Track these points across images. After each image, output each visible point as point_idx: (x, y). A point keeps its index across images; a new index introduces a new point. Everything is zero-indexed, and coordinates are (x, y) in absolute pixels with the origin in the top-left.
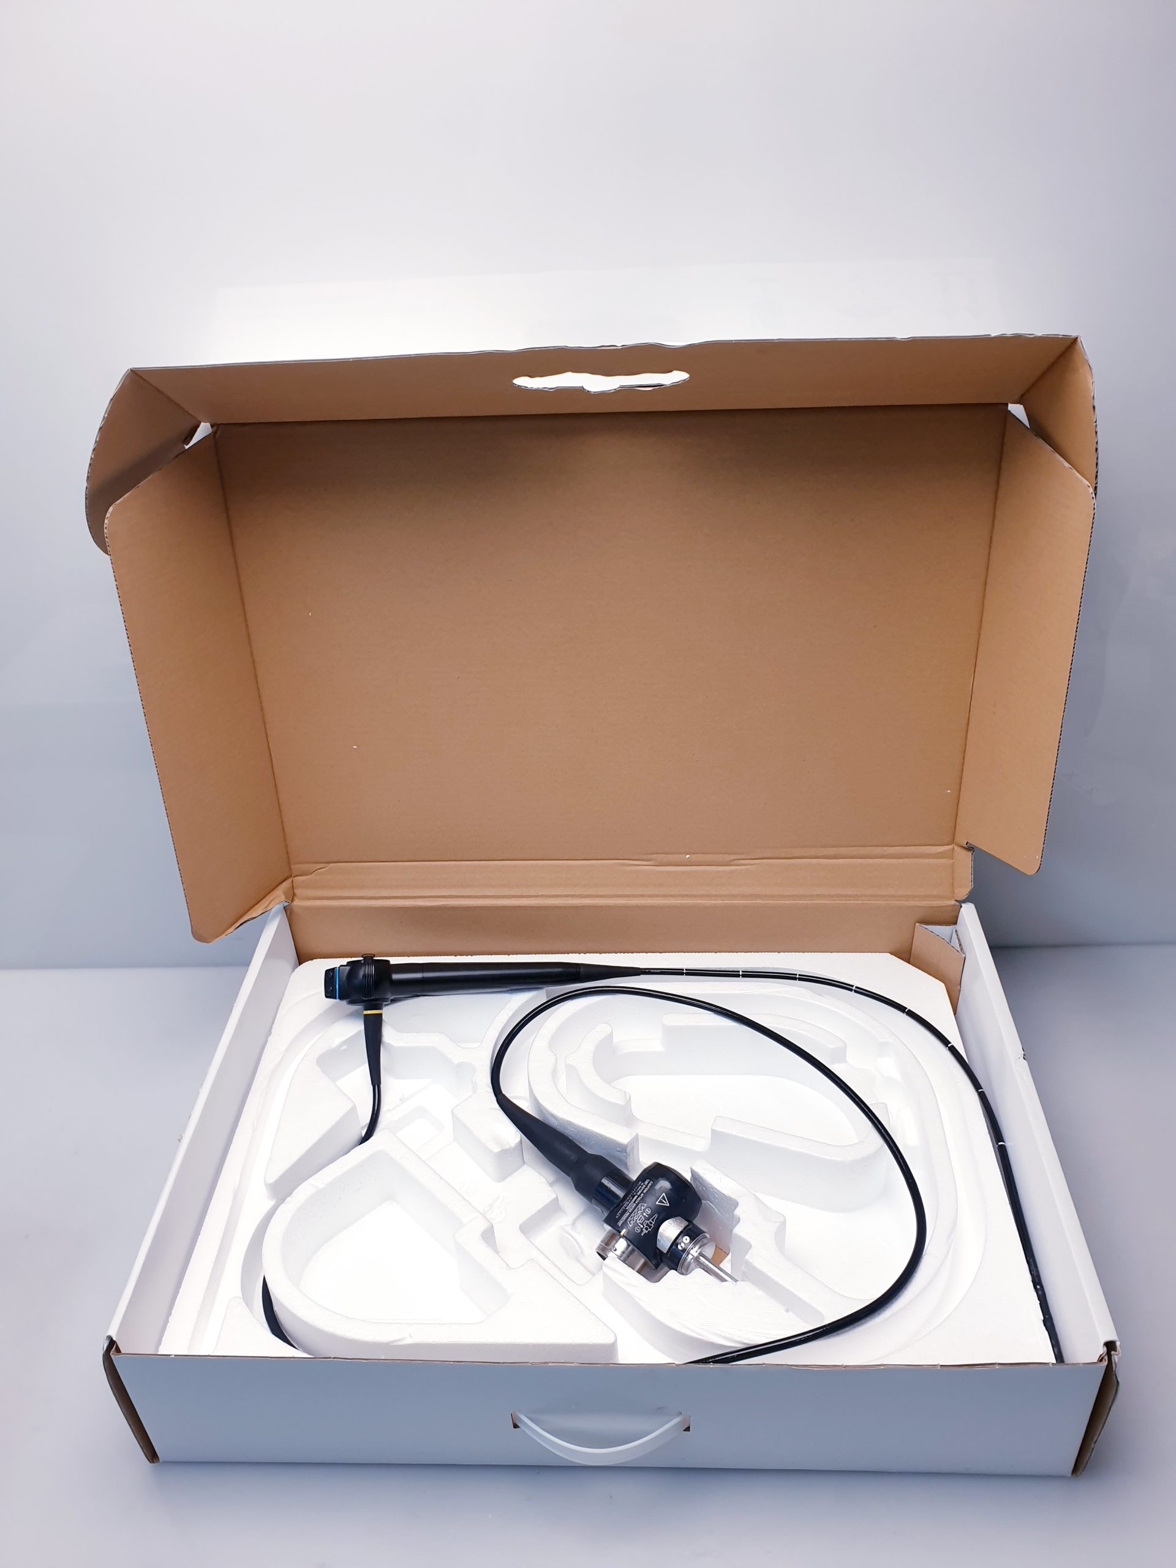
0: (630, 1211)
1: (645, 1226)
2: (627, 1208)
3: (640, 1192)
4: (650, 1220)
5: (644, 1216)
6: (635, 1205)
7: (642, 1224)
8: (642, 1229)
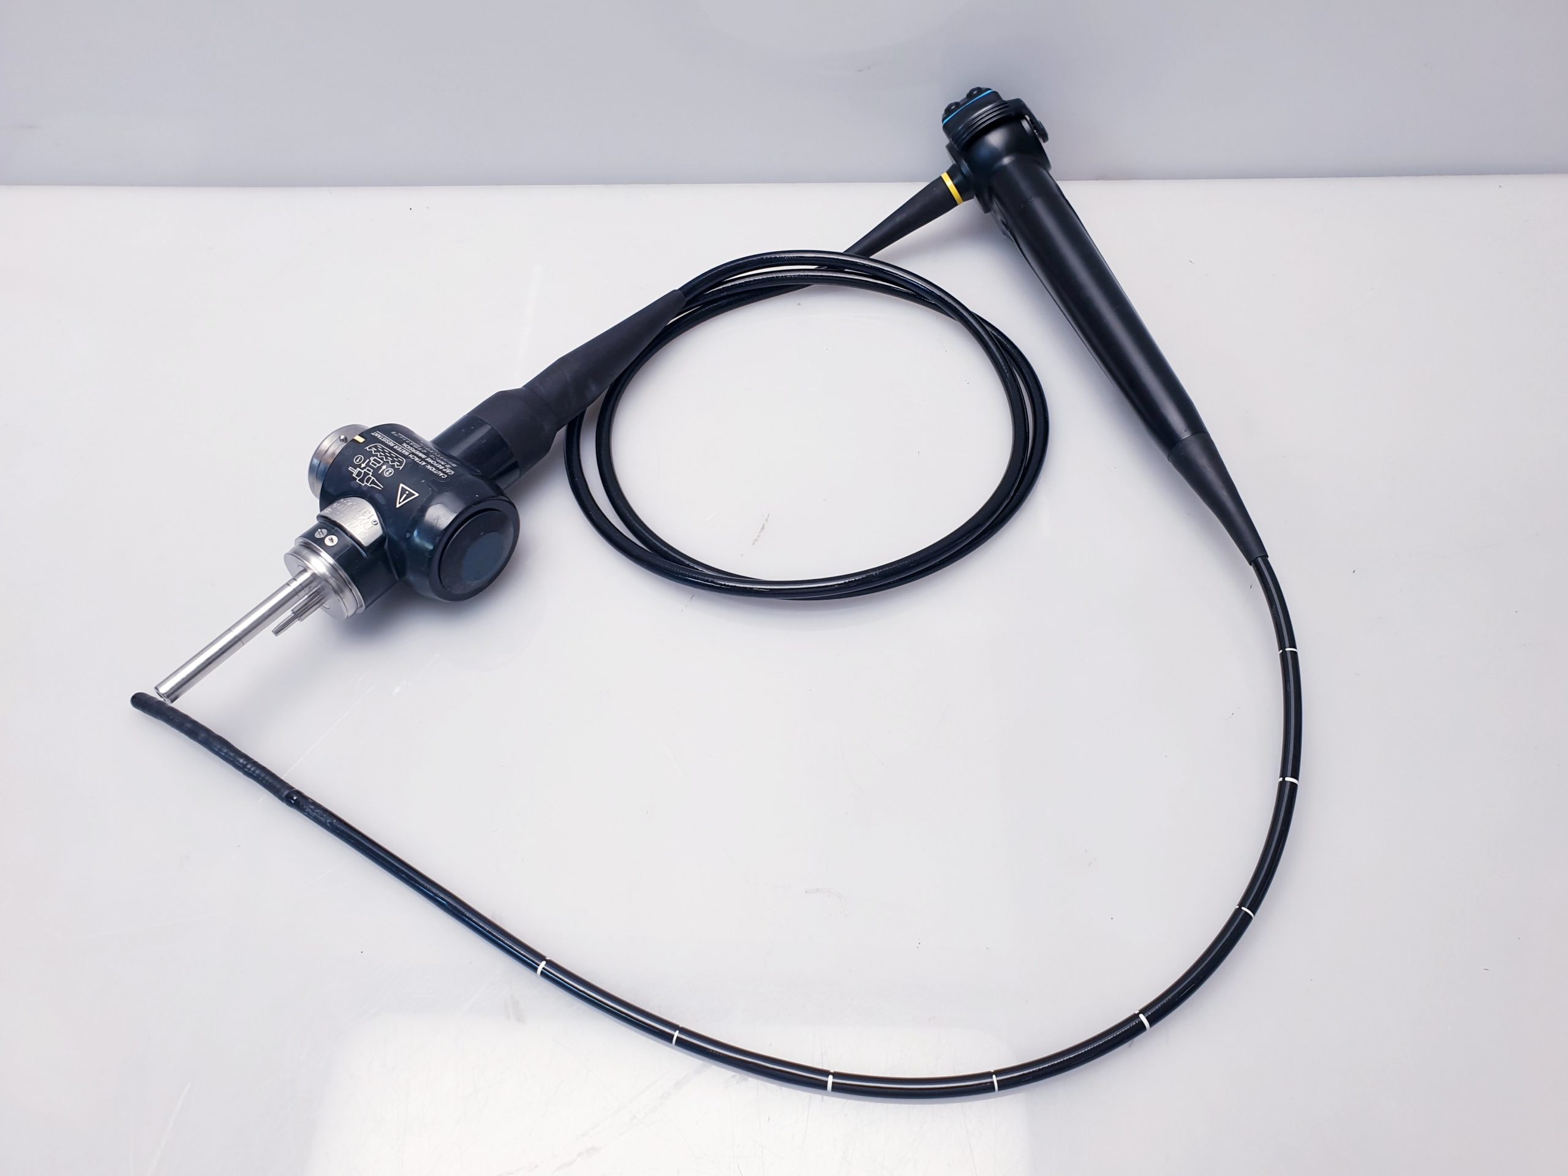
0: (396, 447)
1: (363, 471)
2: (405, 445)
3: (432, 462)
4: (373, 478)
5: (380, 468)
6: (407, 454)
7: (367, 465)
8: (359, 466)
